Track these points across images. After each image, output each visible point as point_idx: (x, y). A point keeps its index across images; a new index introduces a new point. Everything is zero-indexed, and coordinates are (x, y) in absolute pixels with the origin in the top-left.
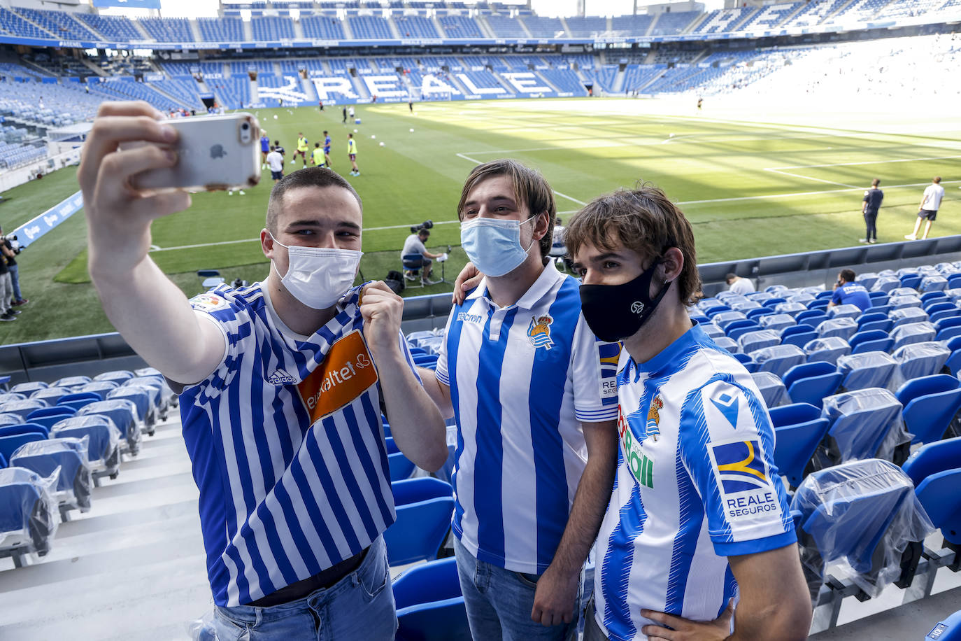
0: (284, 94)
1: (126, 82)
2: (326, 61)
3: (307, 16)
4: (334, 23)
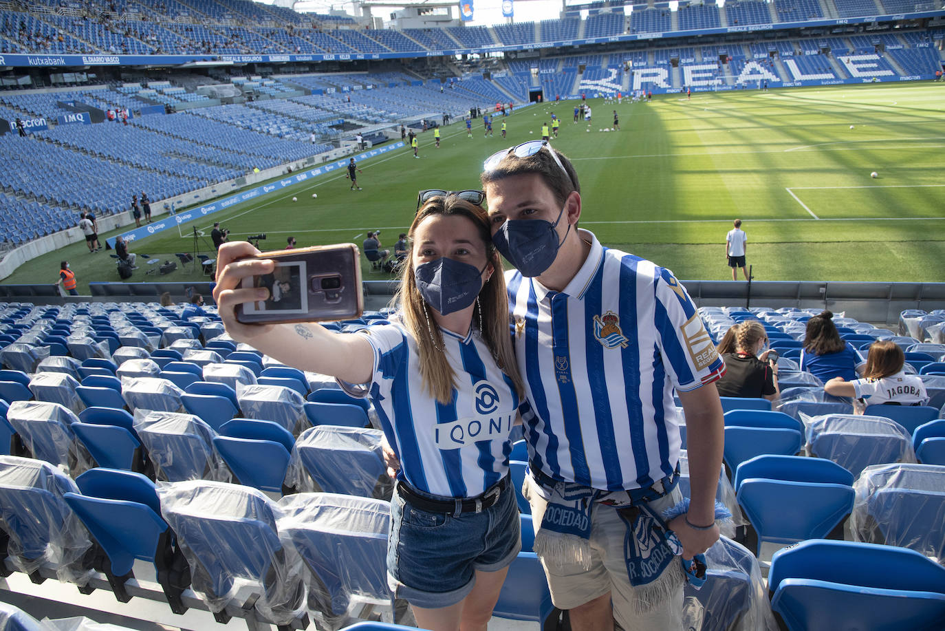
0: (602, 86)
1: (475, 80)
2: (652, 52)
3: (640, 11)
4: (663, 15)
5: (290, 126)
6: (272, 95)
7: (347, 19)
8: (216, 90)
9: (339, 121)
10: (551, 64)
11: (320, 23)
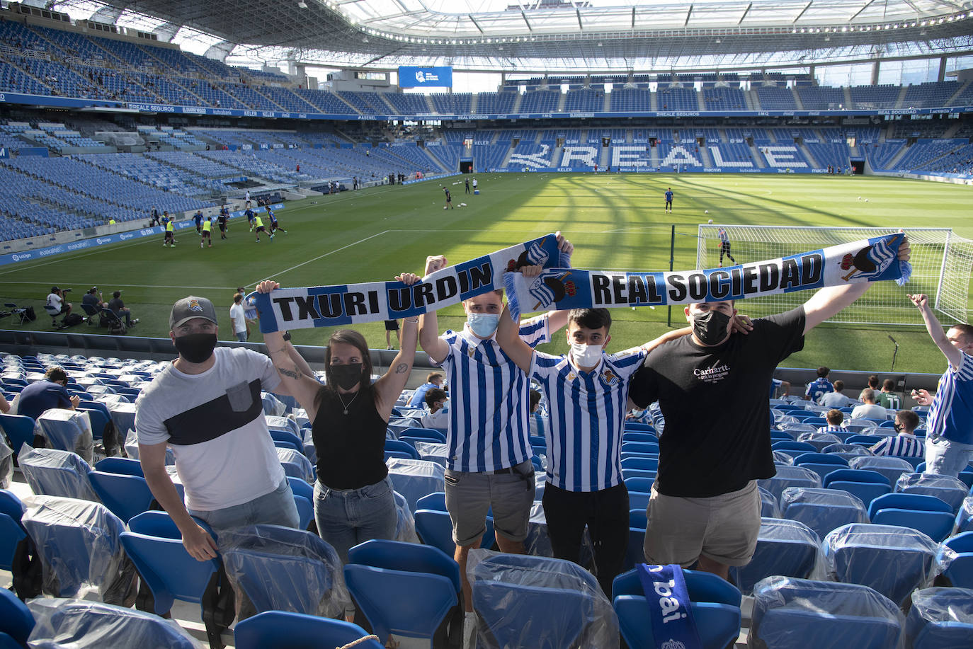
0: (531, 161)
2: (585, 131)
3: (575, 90)
4: (597, 96)
5: (181, 180)
6: (178, 146)
7: (281, 76)
8: (115, 137)
9: (242, 179)
10: (486, 136)
11: (249, 78)
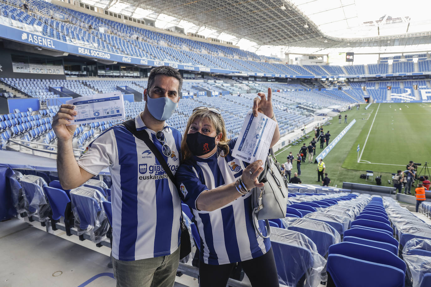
0: (404, 97)
1: (335, 90)
3: (422, 61)
7: (278, 59)
8: (241, 86)
10: (372, 85)
11: (267, 60)
